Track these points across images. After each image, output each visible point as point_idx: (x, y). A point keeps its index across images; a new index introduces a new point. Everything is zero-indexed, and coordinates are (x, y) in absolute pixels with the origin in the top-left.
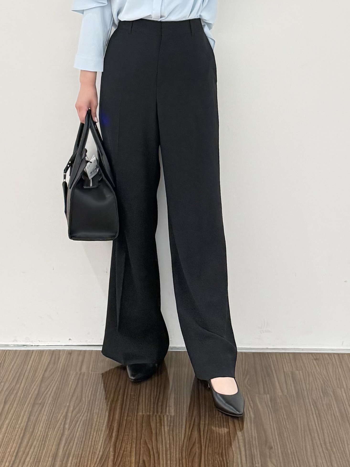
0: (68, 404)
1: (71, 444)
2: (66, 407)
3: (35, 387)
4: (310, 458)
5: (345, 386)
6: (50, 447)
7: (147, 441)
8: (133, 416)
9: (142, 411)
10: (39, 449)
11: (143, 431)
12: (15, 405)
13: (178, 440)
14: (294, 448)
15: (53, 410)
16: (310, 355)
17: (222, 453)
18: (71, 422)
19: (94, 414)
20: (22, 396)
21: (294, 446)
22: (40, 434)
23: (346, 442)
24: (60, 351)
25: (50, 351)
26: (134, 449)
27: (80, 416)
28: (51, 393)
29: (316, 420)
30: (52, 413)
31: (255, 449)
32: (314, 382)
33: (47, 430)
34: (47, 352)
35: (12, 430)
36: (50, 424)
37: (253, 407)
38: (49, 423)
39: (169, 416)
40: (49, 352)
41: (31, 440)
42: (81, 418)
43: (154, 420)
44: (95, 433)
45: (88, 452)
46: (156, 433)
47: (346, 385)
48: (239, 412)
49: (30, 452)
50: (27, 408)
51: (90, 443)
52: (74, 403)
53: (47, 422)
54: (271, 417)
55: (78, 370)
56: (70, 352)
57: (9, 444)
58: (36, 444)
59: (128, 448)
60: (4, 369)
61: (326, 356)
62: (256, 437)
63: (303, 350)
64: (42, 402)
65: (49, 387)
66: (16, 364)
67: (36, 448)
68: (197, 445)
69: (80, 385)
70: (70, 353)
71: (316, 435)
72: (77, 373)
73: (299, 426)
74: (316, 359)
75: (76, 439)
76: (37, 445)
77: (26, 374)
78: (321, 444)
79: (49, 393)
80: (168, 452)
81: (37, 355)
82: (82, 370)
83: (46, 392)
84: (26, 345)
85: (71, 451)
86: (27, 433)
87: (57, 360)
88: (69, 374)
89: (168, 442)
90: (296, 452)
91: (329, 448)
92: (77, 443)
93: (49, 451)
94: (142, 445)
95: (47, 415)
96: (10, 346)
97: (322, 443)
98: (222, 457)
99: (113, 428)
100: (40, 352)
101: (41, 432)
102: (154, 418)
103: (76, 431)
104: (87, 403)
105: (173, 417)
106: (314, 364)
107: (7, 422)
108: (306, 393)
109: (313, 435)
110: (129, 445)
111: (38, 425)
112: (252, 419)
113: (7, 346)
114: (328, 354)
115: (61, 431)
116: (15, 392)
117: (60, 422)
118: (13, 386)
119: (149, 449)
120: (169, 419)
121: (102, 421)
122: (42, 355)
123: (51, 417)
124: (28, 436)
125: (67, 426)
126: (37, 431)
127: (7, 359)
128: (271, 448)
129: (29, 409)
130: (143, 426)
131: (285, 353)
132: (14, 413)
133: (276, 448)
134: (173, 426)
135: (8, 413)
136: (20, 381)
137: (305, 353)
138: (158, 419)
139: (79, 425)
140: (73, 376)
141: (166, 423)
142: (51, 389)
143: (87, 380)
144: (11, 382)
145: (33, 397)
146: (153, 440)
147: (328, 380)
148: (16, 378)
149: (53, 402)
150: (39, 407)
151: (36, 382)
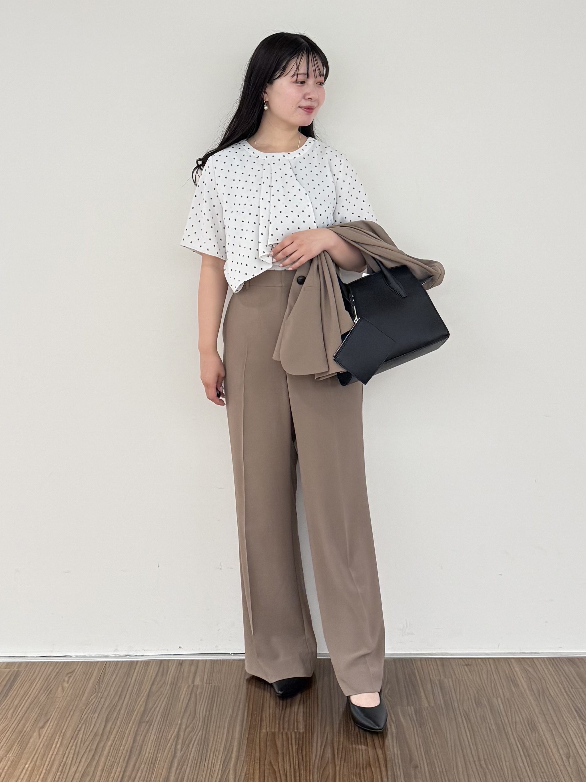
0: (179, 722)
1: (185, 767)
2: (177, 725)
3: (141, 703)
4: (461, 777)
5: (502, 696)
6: (160, 771)
7: (272, 761)
8: (256, 734)
9: (266, 728)
10: (148, 773)
11: (268, 751)
12: (118, 724)
13: (308, 759)
14: (443, 767)
15: (163, 729)
16: (461, 660)
17: (360, 773)
18: (183, 743)
19: (211, 733)
20: (126, 713)
21: (443, 765)
22: (148, 756)
23: (503, 759)
24: (169, 661)
25: (156, 661)
26: (258, 772)
27: (194, 735)
28: (160, 709)
29: (468, 735)
30: (161, 732)
31: (398, 767)
32: (466, 692)
33: (156, 752)
34: (154, 663)
35: (116, 752)
36: (160, 744)
37: (395, 721)
38: (158, 743)
39: (298, 734)
40: (156, 663)
41: (137, 764)
42: (195, 737)
43: (280, 738)
44: (212, 755)
45: (204, 776)
46: (283, 753)
47: (503, 694)
48: (379, 726)
49: (138, 777)
50: (132, 727)
51: (206, 765)
52: (186, 720)
53: (156, 743)
54: (416, 732)
55: (190, 683)
56: (181, 661)
57: (113, 769)
58: (144, 767)
59: (250, 771)
60: (104, 683)
61: (479, 660)
62: (399, 756)
63: (452, 654)
64: (149, 720)
65: (157, 703)
66: (118, 678)
67: (144, 773)
68: (330, 766)
69: (193, 699)
70: (181, 663)
71: (469, 750)
72: (189, 686)
73: (449, 742)
74: (468, 664)
75: (190, 761)
76: (145, 769)
77: (130, 689)
78: (474, 761)
79: (158, 709)
80: (298, 774)
81: (142, 666)
82: (195, 683)
83: (153, 708)
84: (129, 655)
85: (185, 775)
86: (133, 755)
87: (165, 670)
88: (180, 688)
89: (297, 762)
90: (446, 771)
91: (484, 766)
92: (191, 766)
93: (159, 776)
94: (267, 766)
95: (156, 734)
96: (111, 657)
97: (476, 759)
98: (360, 778)
99: (233, 748)
100: (145, 662)
101: (149, 754)
102: (280, 735)
103: (190, 751)
104: (201, 720)
105: (302, 734)
106: (465, 671)
107: (109, 743)
108: (456, 705)
109: (465, 751)
110: (252, 767)
111: (146, 747)
112: (394, 735)
113: (107, 656)
114: (482, 659)
115: (172, 752)
116: (118, 709)
117: (170, 742)
118: (116, 702)
119: (275, 771)
120: (298, 736)
121: (220, 741)
122: (148, 666)
123: (160, 737)
124: (135, 758)
125: (179, 747)
126: (144, 753)
127: (107, 672)
128: (416, 767)
129: (135, 728)
130: (268, 745)
131: (431, 659)
132: (117, 733)
133: (423, 767)
134: (302, 744)
135: (110, 732)
136: (123, 697)
137: (454, 659)
138: (284, 736)
139: (193, 745)
140: (185, 689)
141: (294, 741)
142: (159, 705)
143: (202, 693)
144: (113, 698)
145: (139, 714)
146: (280, 761)
147: (483, 688)
148: (119, 694)
149: (162, 720)
150: (146, 725)
151: (142, 697)
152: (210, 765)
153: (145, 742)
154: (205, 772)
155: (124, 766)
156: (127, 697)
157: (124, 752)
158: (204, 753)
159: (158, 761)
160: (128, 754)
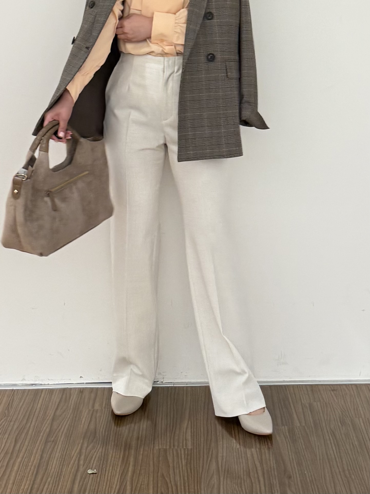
0: (81, 441)
2: (79, 444)
3: (46, 425)
6: (65, 483)
7: (165, 474)
9: (159, 445)
10: (54, 486)
11: (160, 465)
12: (26, 443)
13: (196, 472)
16: (328, 387)
17: (241, 483)
18: (85, 459)
19: (109, 451)
20: (33, 434)
22: (54, 471)
23: (364, 469)
24: (71, 389)
25: (60, 389)
26: (152, 482)
27: (95, 452)
28: (64, 430)
30: (66, 450)
31: (274, 478)
32: (333, 413)
33: (61, 467)
34: (58, 390)
35: (25, 468)
38: (63, 460)
39: (186, 450)
41: (45, 477)
42: (95, 454)
43: (171, 454)
44: (111, 468)
45: (104, 487)
46: (174, 467)
47: (364, 415)
49: (45, 489)
50: (39, 446)
51: (106, 477)
52: (87, 440)
53: (61, 459)
54: (289, 448)
55: (90, 407)
56: (82, 390)
57: (23, 482)
58: (51, 480)
59: (145, 482)
60: (13, 409)
61: (344, 387)
62: (275, 467)
63: (320, 381)
64: (54, 440)
65: (61, 425)
66: (25, 404)
67: (51, 484)
68: (215, 476)
69: (93, 422)
72: (90, 410)
73: (318, 456)
74: (334, 390)
76: (52, 482)
77: (37, 413)
78: (340, 472)
81: (46, 394)
82: (95, 408)
83: (58, 430)
84: (35, 384)
86: (41, 470)
87: (68, 398)
88: (81, 412)
89: (186, 474)
90: (315, 480)
93: (64, 487)
94: (160, 478)
95: (61, 452)
96: (19, 385)
97: (341, 470)
98: (241, 487)
99: (129, 463)
100: (50, 390)
101: (55, 469)
102: (171, 452)
104: (101, 439)
105: (190, 450)
106: (332, 395)
107: (19, 460)
108: (324, 424)
109: (331, 463)
110: (146, 479)
111: (52, 462)
113: (15, 385)
114: (345, 385)
115: (75, 467)
116: (25, 431)
117: (73, 459)
118: (24, 425)
119: (167, 482)
120: (186, 452)
121: (118, 456)
122: (52, 394)
123: (64, 454)
124: (42, 472)
125: (82, 462)
126: (51, 468)
127: (15, 399)
128: (290, 477)
129: (42, 447)
130: (160, 460)
131: (302, 385)
132: (26, 451)
133: (295, 476)
134: (191, 459)
135: (19, 451)
136: (31, 420)
137: (322, 385)
138: (175, 453)
139: (94, 461)
140: (86, 413)
141: (183, 456)
142: (63, 427)
143: (101, 416)
144: (21, 421)
145: (45, 435)
146: (171, 473)
147: (346, 410)
148: (27, 417)
149: (66, 440)
150: (52, 444)
151: (48, 420)
152: (109, 478)
153: (51, 459)
154: (105, 484)
155: (33, 479)
156: (34, 420)
157: (32, 468)
158: (104, 468)
159: (63, 475)
160: (36, 469)
